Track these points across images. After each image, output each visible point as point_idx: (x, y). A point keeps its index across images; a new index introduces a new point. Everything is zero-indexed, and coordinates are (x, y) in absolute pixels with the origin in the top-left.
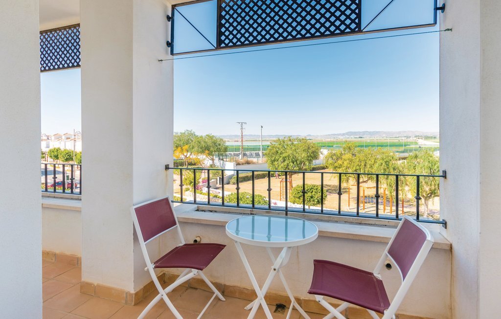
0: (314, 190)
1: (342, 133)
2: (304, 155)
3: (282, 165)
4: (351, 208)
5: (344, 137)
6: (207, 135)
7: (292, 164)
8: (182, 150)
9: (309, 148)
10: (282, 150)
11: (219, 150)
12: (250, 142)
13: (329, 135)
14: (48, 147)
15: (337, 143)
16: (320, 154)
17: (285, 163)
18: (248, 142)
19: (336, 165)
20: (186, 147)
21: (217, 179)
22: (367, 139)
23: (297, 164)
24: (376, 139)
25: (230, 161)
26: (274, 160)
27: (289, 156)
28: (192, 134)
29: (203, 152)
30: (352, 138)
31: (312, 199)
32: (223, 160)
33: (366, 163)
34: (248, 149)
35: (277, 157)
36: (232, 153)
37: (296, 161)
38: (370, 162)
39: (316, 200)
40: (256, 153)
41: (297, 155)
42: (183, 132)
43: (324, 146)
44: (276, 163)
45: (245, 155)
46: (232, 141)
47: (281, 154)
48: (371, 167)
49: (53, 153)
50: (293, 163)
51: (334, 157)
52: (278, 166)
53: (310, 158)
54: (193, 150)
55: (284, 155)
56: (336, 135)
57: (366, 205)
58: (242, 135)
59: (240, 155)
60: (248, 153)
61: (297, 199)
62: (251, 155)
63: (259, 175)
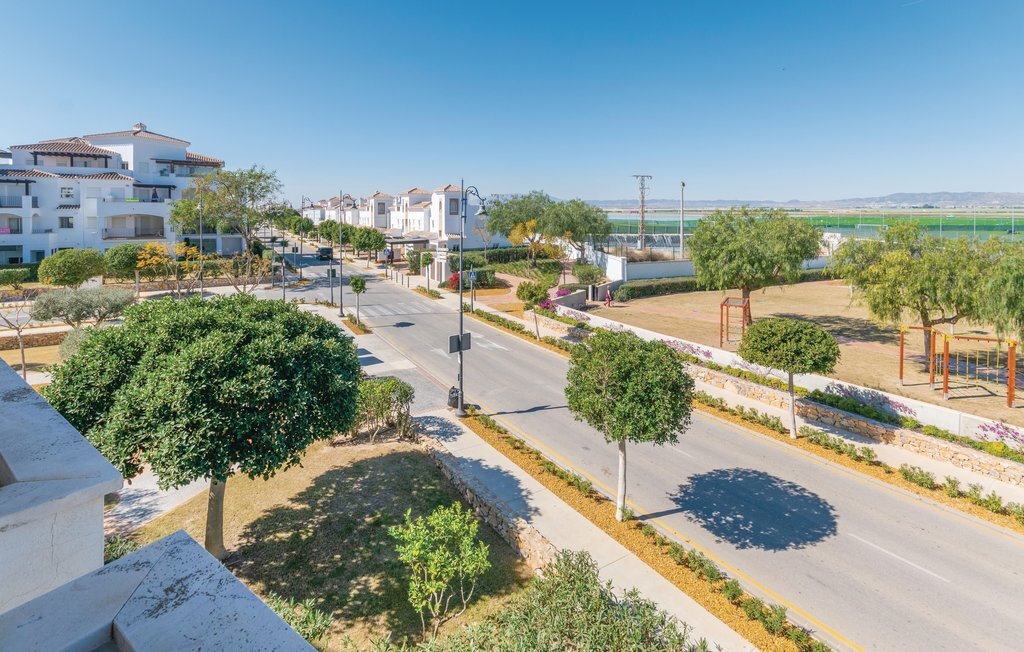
0: (804, 337)
1: (878, 195)
2: (779, 247)
3: (726, 268)
4: (905, 381)
5: (884, 204)
6: (573, 201)
7: (749, 267)
8: (525, 228)
9: (791, 233)
10: (725, 235)
11: (594, 230)
12: (663, 215)
13: (844, 201)
14: (323, 218)
15: (865, 219)
16: (821, 246)
17: (734, 264)
18: (657, 215)
19: (864, 274)
20: (533, 223)
21: (587, 289)
22: (947, 211)
23: (762, 269)
24: (973, 211)
25: (616, 254)
26: (708, 258)
27: (741, 250)
28: (544, 198)
29: (561, 234)
30: (904, 209)
31: (798, 359)
32: (602, 250)
33: (952, 274)
34: (656, 229)
35: (713, 251)
36: (624, 236)
37: (760, 261)
38: (965, 273)
39: (811, 362)
40: (672, 238)
41: (761, 248)
42: (527, 194)
43: (832, 225)
44: (712, 263)
45: (648, 240)
46: (627, 212)
47: (723, 243)
48: (969, 284)
49: (325, 230)
50: (753, 265)
51: (859, 257)
52: (718, 270)
53: (793, 256)
54: (545, 229)
55: (730, 247)
56: (861, 200)
57: (951, 378)
58: (643, 201)
59: (639, 242)
60: (656, 236)
61: (759, 354)
62: (663, 243)
63: (676, 284)
